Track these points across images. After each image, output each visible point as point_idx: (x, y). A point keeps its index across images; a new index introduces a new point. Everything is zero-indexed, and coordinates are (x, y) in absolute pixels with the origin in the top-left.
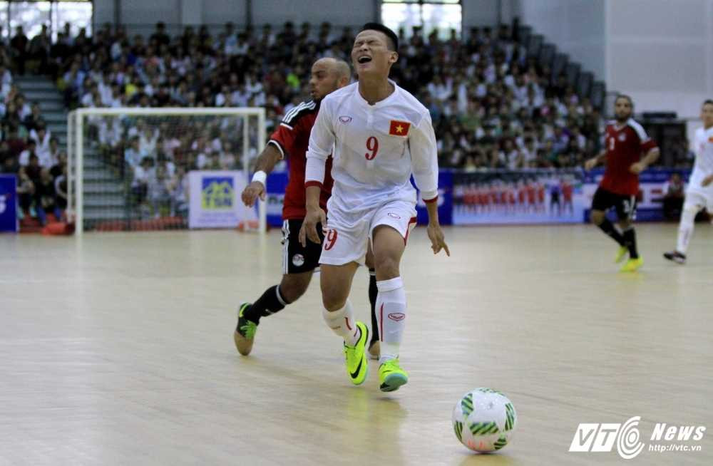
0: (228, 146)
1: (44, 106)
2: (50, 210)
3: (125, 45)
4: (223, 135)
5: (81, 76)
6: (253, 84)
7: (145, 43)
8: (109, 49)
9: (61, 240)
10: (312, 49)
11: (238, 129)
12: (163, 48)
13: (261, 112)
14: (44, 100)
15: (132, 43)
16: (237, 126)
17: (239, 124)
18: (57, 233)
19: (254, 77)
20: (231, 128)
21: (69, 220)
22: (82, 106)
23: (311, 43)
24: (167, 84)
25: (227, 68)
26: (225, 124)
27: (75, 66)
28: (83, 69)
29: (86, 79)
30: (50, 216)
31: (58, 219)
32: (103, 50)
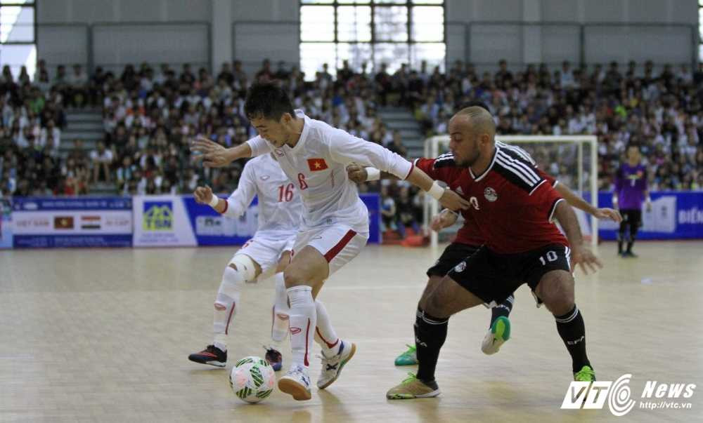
0: (564, 169)
1: (404, 134)
2: (408, 224)
3: (474, 80)
4: (560, 159)
5: (436, 107)
6: (587, 115)
7: (492, 79)
8: (460, 84)
9: (418, 251)
10: (638, 84)
11: (573, 154)
12: (507, 83)
13: (593, 140)
14: (404, 129)
15: (481, 79)
16: (572, 152)
17: (573, 150)
18: (416, 245)
19: (588, 109)
20: (566, 153)
21: (426, 233)
22: (436, 134)
23: (638, 79)
24: (510, 116)
25: (563, 101)
26: (561, 150)
27: (431, 99)
28: (438, 102)
29: (441, 110)
30: (409, 230)
31: (416, 232)
32: (455, 85)
